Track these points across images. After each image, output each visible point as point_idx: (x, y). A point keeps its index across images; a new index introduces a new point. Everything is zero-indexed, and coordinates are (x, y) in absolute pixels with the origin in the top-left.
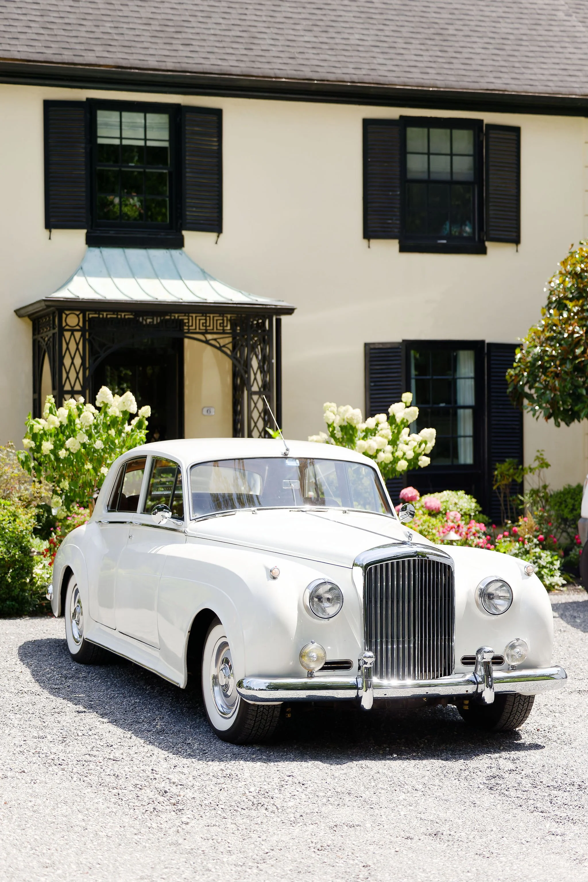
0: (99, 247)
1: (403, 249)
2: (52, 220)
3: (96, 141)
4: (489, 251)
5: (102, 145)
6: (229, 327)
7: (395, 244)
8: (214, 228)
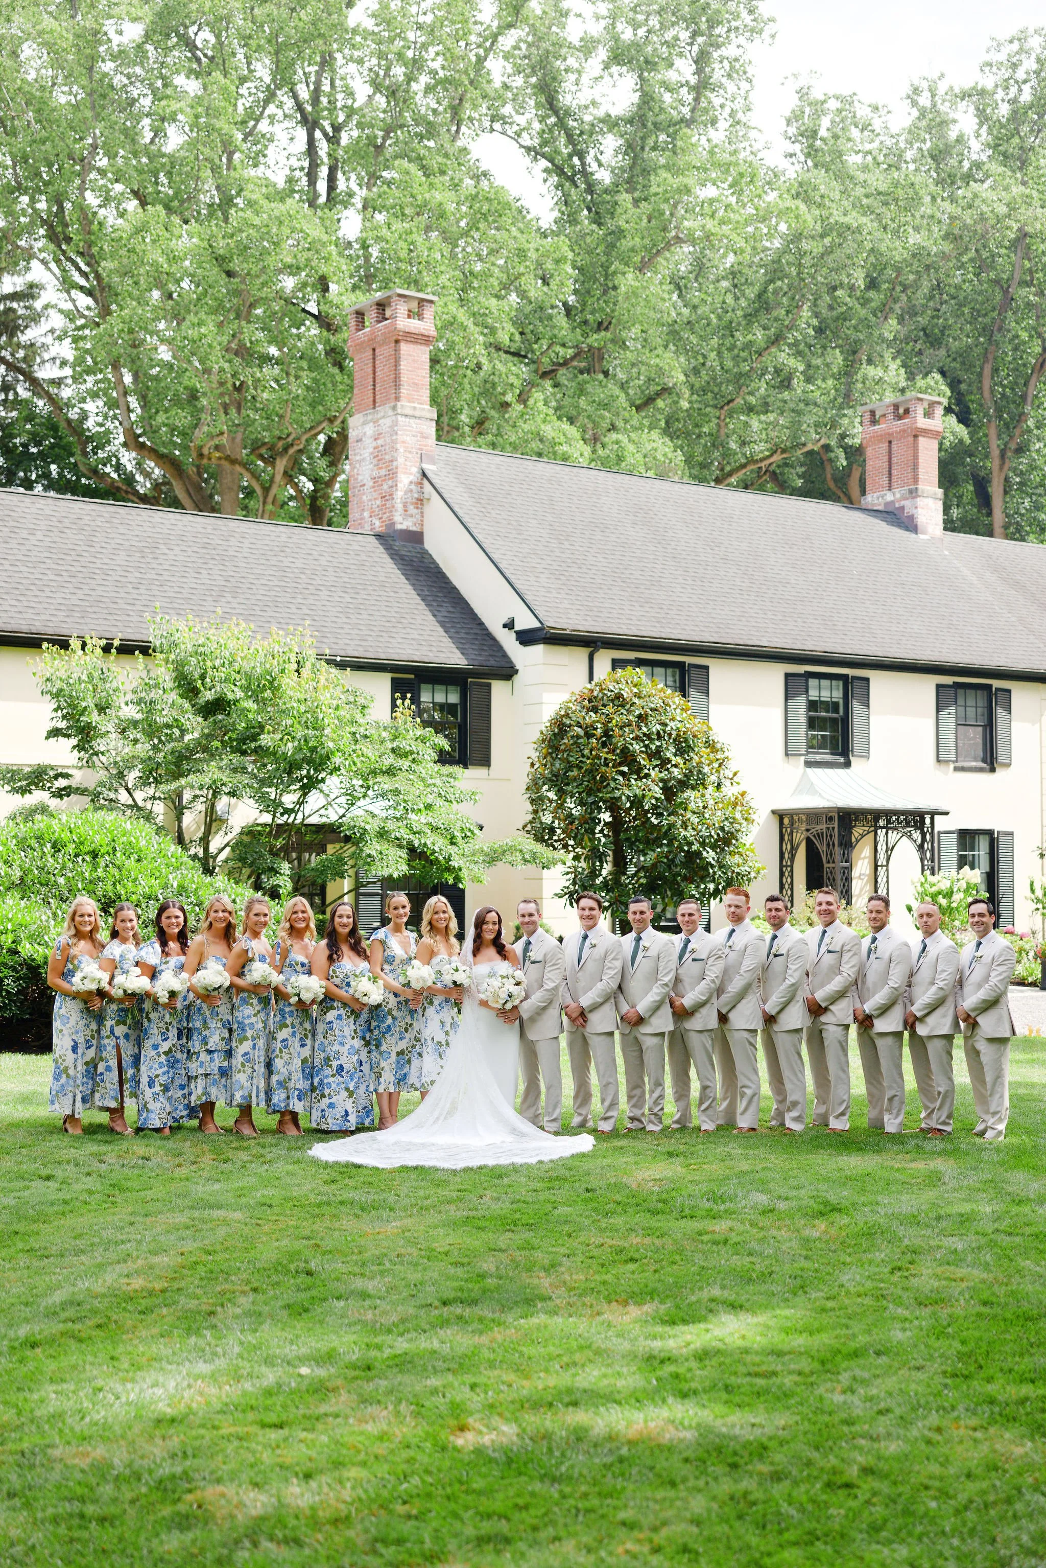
0: (810, 768)
1: (955, 770)
2: (789, 750)
3: (808, 698)
4: (997, 770)
5: (811, 701)
6: (873, 823)
7: (949, 767)
8: (866, 755)
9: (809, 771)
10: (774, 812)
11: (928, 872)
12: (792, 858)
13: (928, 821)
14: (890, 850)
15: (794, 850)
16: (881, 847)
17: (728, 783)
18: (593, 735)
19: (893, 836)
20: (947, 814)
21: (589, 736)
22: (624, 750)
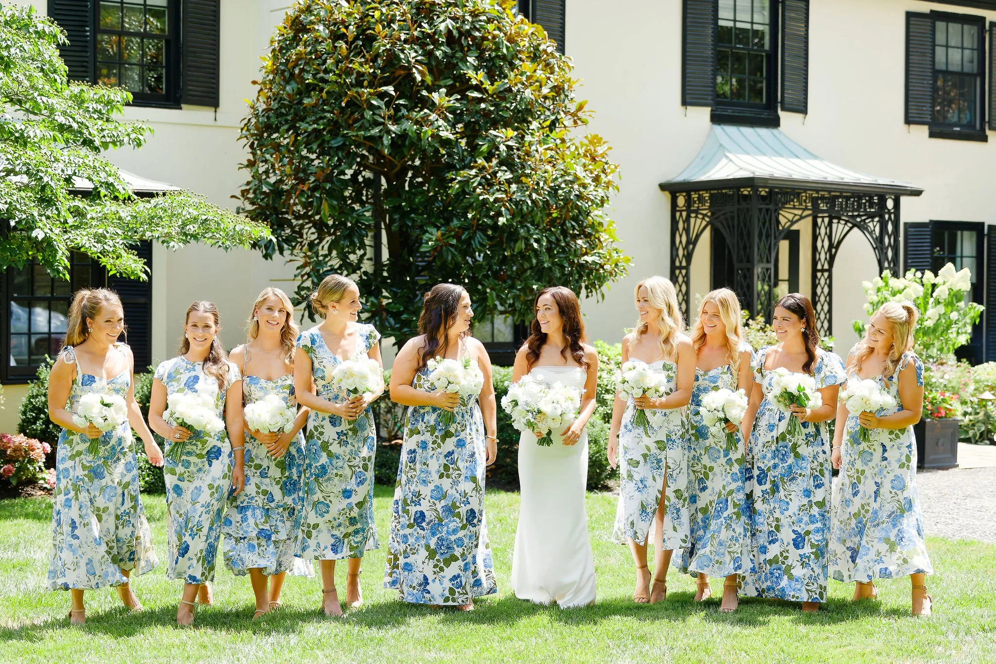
0: (719, 124)
1: (932, 135)
2: (688, 97)
3: (717, 22)
4: (989, 139)
5: (722, 27)
6: (809, 204)
7: (924, 130)
8: (802, 108)
9: (718, 129)
10: (663, 187)
11: (887, 273)
12: (689, 257)
13: (890, 204)
14: (834, 248)
15: (692, 242)
16: (823, 244)
17: (568, 121)
18: (343, 37)
19: (839, 228)
20: (917, 193)
21: (336, 37)
22: (392, 59)
